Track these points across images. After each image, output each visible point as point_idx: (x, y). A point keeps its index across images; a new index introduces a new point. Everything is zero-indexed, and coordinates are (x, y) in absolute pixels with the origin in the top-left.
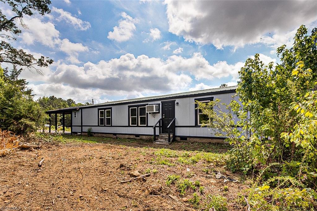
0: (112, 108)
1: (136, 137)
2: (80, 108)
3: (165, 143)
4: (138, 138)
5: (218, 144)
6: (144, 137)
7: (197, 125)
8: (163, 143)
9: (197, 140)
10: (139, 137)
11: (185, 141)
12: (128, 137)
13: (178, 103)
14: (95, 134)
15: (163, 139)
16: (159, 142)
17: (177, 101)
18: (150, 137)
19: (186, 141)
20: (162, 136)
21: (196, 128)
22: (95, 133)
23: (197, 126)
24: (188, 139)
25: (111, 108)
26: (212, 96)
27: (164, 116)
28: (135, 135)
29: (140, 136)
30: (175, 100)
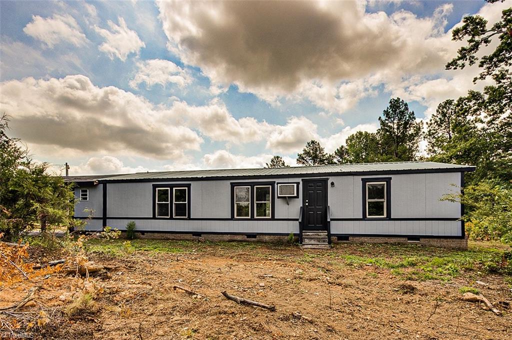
0: (190, 184)
1: (247, 238)
2: (100, 182)
3: (323, 246)
4: (254, 239)
5: (399, 244)
6: (267, 238)
7: (366, 217)
8: (320, 246)
9: (366, 240)
10: (256, 238)
11: (345, 241)
12: (229, 238)
13: (332, 184)
14: (144, 235)
15: (314, 240)
16: (311, 246)
17: (331, 180)
18: (278, 237)
19: (347, 242)
20: (308, 235)
21: (364, 221)
22: (143, 232)
23: (366, 219)
24: (350, 238)
25: (189, 186)
26: (390, 176)
27: (307, 202)
28: (246, 235)
29: (258, 237)
30: (328, 179)
